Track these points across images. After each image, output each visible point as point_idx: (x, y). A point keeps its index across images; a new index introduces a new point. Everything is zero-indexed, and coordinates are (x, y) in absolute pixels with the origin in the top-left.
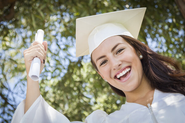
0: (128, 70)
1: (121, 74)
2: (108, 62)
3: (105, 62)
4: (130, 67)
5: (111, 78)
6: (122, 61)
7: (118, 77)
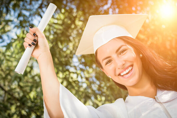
0: (130, 68)
1: (125, 73)
2: (112, 61)
3: (110, 61)
4: (132, 66)
5: (115, 75)
6: (125, 61)
7: (122, 74)
